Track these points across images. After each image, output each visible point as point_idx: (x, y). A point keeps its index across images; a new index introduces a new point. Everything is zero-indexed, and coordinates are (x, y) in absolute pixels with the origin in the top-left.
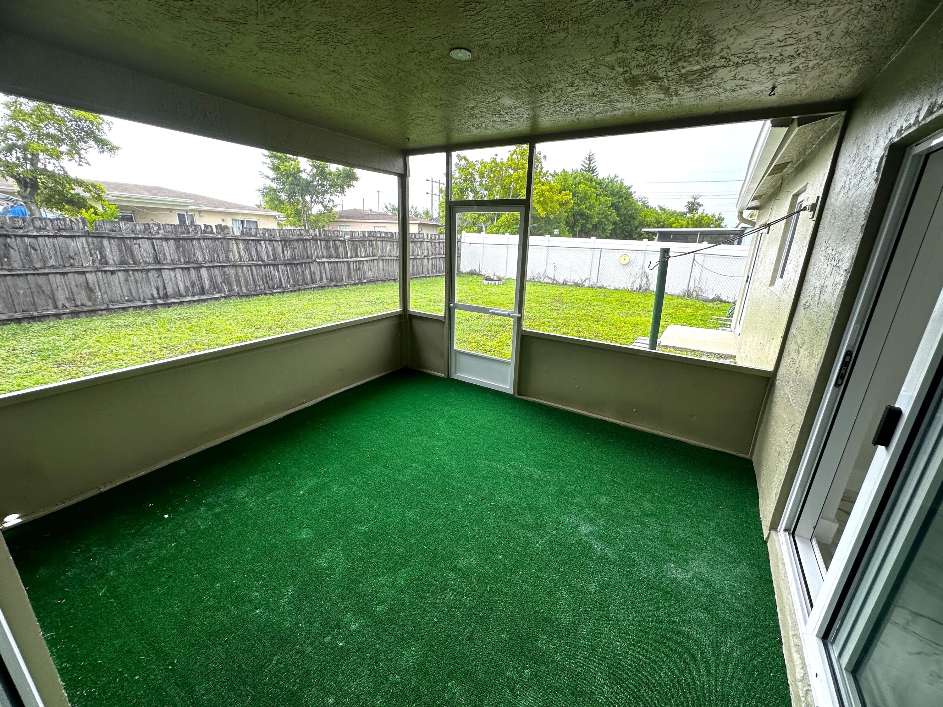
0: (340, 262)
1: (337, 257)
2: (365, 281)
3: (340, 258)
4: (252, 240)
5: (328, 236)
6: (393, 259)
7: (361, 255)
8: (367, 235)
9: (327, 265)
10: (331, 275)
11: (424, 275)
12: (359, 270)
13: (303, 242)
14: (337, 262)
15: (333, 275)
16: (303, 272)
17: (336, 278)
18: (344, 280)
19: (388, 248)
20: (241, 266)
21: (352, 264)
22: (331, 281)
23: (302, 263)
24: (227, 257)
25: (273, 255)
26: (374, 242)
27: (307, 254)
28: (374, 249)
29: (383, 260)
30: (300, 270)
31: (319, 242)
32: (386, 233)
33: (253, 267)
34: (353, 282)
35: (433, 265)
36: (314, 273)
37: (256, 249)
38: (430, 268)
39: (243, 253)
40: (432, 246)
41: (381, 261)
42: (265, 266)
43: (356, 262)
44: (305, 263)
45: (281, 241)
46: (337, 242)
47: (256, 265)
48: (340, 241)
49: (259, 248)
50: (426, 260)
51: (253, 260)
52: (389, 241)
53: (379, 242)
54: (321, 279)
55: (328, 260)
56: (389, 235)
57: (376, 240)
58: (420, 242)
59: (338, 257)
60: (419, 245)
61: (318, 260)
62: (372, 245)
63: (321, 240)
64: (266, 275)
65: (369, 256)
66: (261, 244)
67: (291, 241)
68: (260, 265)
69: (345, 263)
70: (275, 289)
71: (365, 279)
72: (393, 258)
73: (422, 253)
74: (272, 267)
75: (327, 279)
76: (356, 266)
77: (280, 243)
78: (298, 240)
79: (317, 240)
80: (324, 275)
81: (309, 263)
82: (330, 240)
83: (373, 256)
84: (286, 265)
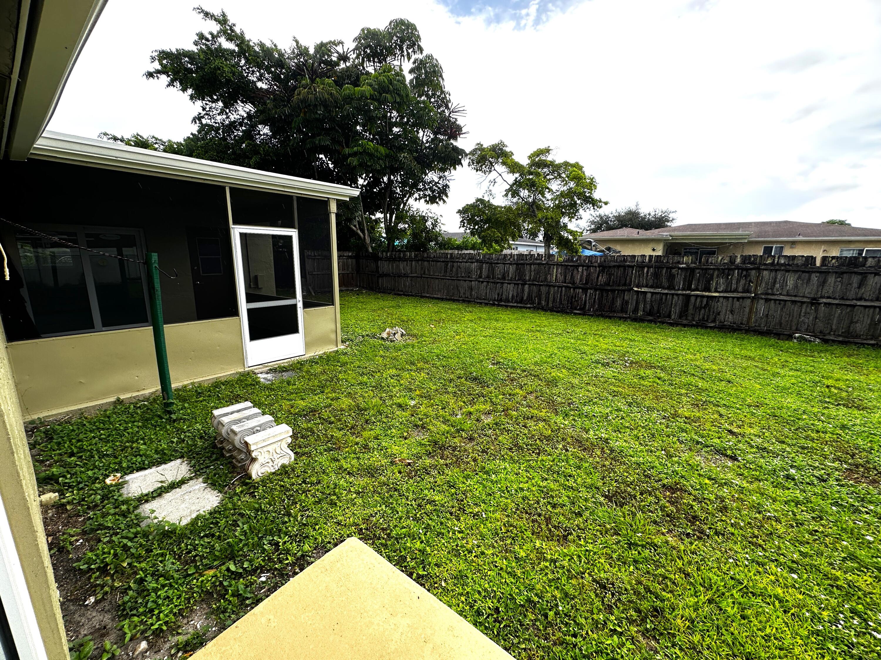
0: (673, 294)
1: (668, 288)
2: (712, 325)
3: (674, 289)
4: (571, 266)
5: (663, 262)
6: (803, 303)
7: (716, 288)
8: (738, 260)
9: (649, 296)
10: (652, 306)
12: (705, 308)
13: (625, 270)
14: (667, 294)
15: (656, 308)
16: (613, 298)
17: (658, 311)
18: (673, 317)
19: (791, 283)
20: (554, 287)
21: (693, 299)
22: (650, 313)
23: (615, 290)
24: (546, 278)
25: (586, 280)
26: (753, 273)
27: (626, 281)
28: (750, 281)
29: (767, 300)
30: (610, 296)
31: (646, 270)
32: (794, 257)
33: (564, 288)
34: (685, 322)
36: (627, 302)
37: (572, 274)
39: (559, 275)
41: (762, 302)
42: (574, 289)
43: (703, 297)
44: (618, 290)
45: (599, 267)
46: (674, 271)
47: (566, 287)
48: (679, 268)
49: (575, 272)
51: (565, 283)
52: (796, 271)
53: (766, 273)
54: (636, 310)
55: (652, 290)
56: (800, 262)
57: (758, 269)
59: (671, 287)
61: (636, 289)
62: (748, 276)
63: (649, 267)
64: (572, 296)
65: (735, 291)
66: (578, 269)
67: (610, 267)
68: (570, 288)
69: (681, 297)
70: (576, 309)
71: (714, 321)
72: (797, 299)
74: (581, 290)
75: (644, 311)
77: (598, 269)
78: (619, 267)
79: (643, 268)
80: (641, 306)
81: (624, 291)
82: (663, 268)
83: (746, 291)
84: (596, 290)
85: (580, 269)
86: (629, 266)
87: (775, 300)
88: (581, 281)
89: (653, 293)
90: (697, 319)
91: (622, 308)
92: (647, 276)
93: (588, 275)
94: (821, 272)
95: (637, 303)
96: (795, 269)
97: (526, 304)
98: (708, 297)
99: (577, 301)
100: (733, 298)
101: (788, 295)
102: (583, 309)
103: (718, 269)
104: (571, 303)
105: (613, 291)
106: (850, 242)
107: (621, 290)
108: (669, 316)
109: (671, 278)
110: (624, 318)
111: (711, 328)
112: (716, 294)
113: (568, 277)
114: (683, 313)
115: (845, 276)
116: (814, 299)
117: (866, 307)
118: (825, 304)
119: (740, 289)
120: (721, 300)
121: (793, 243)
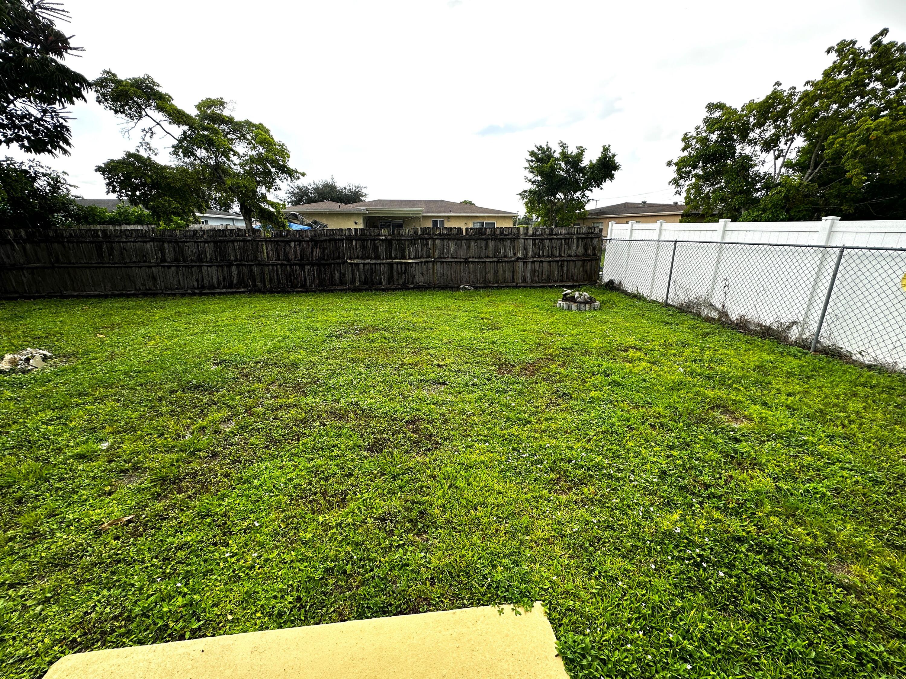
0: (380, 264)
1: (375, 258)
2: (412, 286)
3: (380, 259)
4: (281, 241)
5: (366, 235)
6: (461, 262)
7: (409, 256)
8: (419, 232)
9: (361, 266)
10: (366, 276)
11: (514, 284)
12: (405, 273)
13: (336, 243)
14: (375, 264)
15: (369, 277)
16: (331, 272)
17: (372, 280)
18: (383, 284)
19: (452, 248)
20: (268, 265)
21: (395, 266)
22: (365, 283)
23: (331, 264)
24: (256, 257)
25: (301, 255)
26: (430, 242)
27: (339, 254)
28: (429, 248)
29: (442, 262)
30: (328, 271)
31: (354, 242)
32: (451, 229)
33: (279, 266)
34: (393, 287)
35: (534, 271)
36: (344, 275)
37: (285, 250)
38: (528, 275)
39: (270, 252)
40: (534, 244)
41: (439, 264)
42: (291, 266)
43: (402, 263)
44: (334, 264)
45: (311, 241)
46: (376, 242)
47: (281, 265)
48: (380, 240)
49: (288, 248)
50: (521, 264)
51: (279, 260)
52: (454, 239)
53: (437, 241)
54: (353, 281)
55: (362, 261)
56: (455, 232)
57: (432, 238)
58: (511, 239)
59: (377, 257)
60: (508, 243)
61: (349, 261)
62: (427, 244)
63: (356, 240)
64: (290, 274)
65: (422, 257)
66: (290, 245)
67: (322, 241)
68: (286, 265)
69: (386, 265)
70: (297, 287)
71: (412, 283)
72: (458, 260)
73: (515, 254)
74: (298, 267)
75: (360, 281)
76: (401, 268)
77: (310, 244)
78: (330, 240)
79: (352, 240)
80: (357, 277)
81: (339, 264)
82: (368, 240)
83: (428, 256)
84: (313, 265)
85: (292, 244)
86: (339, 240)
87: (446, 262)
88: (295, 257)
89: (364, 264)
90: (401, 283)
91: (341, 280)
92: (356, 248)
93: (302, 251)
94: (466, 240)
95: (353, 275)
96: (453, 237)
97: (238, 289)
98: (405, 263)
99: (296, 279)
100: (421, 262)
101: (452, 258)
102: (304, 286)
103: (408, 240)
104: (291, 281)
105: (330, 265)
106: (477, 217)
107: (337, 264)
108: (381, 283)
109: (376, 248)
110: (344, 290)
111: (412, 289)
112: (410, 261)
113: (281, 254)
114: (390, 280)
115: (478, 241)
116: (466, 259)
117: (490, 262)
118: (472, 262)
119: (424, 255)
120: (414, 265)
121: (449, 217)
